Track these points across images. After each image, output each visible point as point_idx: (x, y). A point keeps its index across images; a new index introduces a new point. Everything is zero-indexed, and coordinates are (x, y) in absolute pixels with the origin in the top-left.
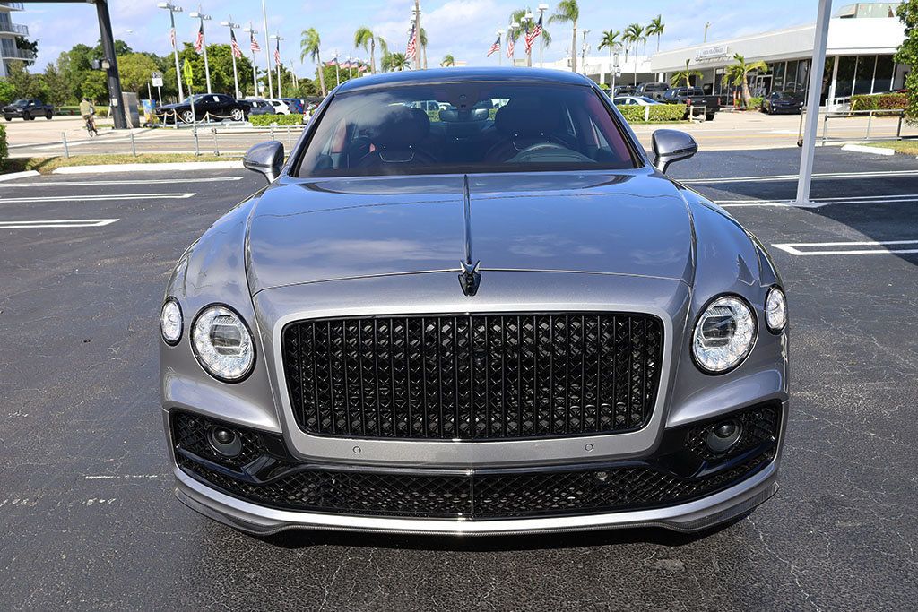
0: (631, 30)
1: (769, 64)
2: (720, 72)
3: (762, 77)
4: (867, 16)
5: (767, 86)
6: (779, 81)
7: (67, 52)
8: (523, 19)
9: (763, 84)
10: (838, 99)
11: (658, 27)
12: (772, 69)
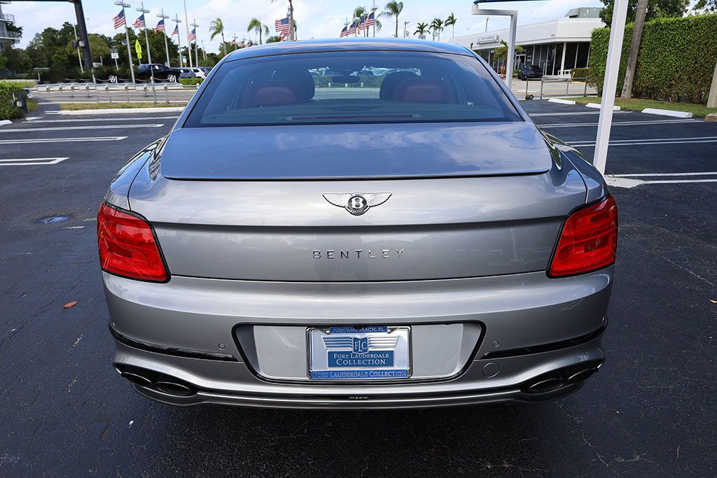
0: (435, 22)
1: (524, 47)
2: (492, 52)
3: (519, 55)
4: (585, 17)
5: (523, 61)
6: (529, 58)
7: (40, 33)
8: (362, 15)
9: (520, 60)
10: (566, 71)
11: (452, 21)
12: (525, 50)
